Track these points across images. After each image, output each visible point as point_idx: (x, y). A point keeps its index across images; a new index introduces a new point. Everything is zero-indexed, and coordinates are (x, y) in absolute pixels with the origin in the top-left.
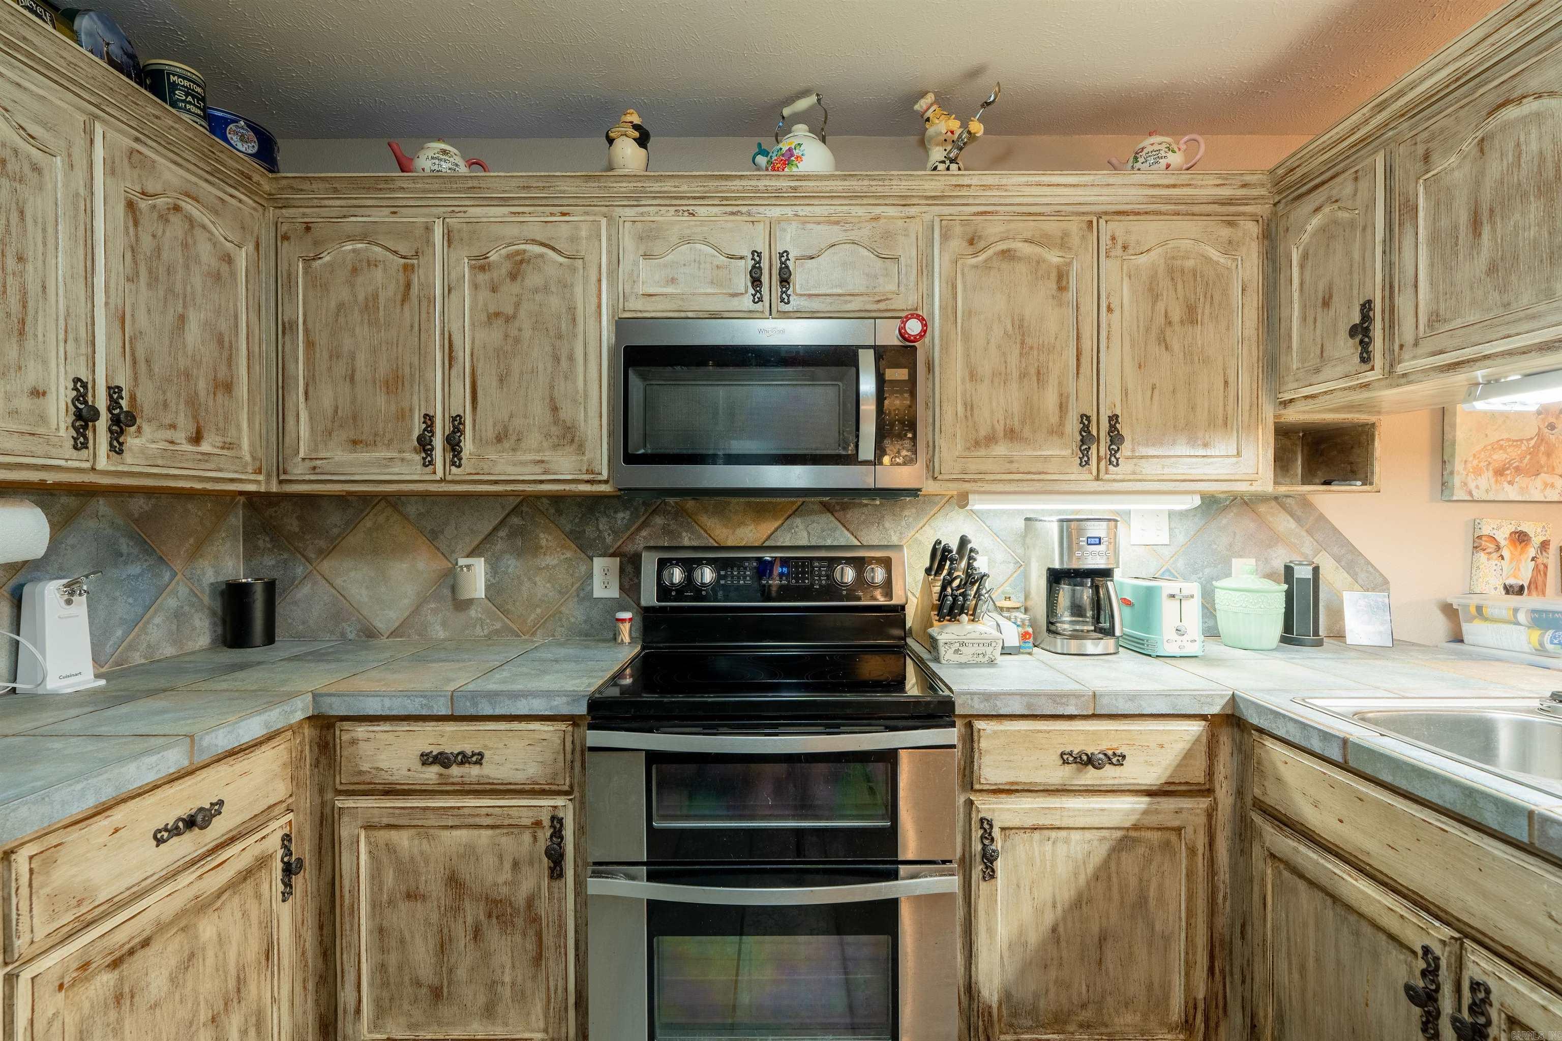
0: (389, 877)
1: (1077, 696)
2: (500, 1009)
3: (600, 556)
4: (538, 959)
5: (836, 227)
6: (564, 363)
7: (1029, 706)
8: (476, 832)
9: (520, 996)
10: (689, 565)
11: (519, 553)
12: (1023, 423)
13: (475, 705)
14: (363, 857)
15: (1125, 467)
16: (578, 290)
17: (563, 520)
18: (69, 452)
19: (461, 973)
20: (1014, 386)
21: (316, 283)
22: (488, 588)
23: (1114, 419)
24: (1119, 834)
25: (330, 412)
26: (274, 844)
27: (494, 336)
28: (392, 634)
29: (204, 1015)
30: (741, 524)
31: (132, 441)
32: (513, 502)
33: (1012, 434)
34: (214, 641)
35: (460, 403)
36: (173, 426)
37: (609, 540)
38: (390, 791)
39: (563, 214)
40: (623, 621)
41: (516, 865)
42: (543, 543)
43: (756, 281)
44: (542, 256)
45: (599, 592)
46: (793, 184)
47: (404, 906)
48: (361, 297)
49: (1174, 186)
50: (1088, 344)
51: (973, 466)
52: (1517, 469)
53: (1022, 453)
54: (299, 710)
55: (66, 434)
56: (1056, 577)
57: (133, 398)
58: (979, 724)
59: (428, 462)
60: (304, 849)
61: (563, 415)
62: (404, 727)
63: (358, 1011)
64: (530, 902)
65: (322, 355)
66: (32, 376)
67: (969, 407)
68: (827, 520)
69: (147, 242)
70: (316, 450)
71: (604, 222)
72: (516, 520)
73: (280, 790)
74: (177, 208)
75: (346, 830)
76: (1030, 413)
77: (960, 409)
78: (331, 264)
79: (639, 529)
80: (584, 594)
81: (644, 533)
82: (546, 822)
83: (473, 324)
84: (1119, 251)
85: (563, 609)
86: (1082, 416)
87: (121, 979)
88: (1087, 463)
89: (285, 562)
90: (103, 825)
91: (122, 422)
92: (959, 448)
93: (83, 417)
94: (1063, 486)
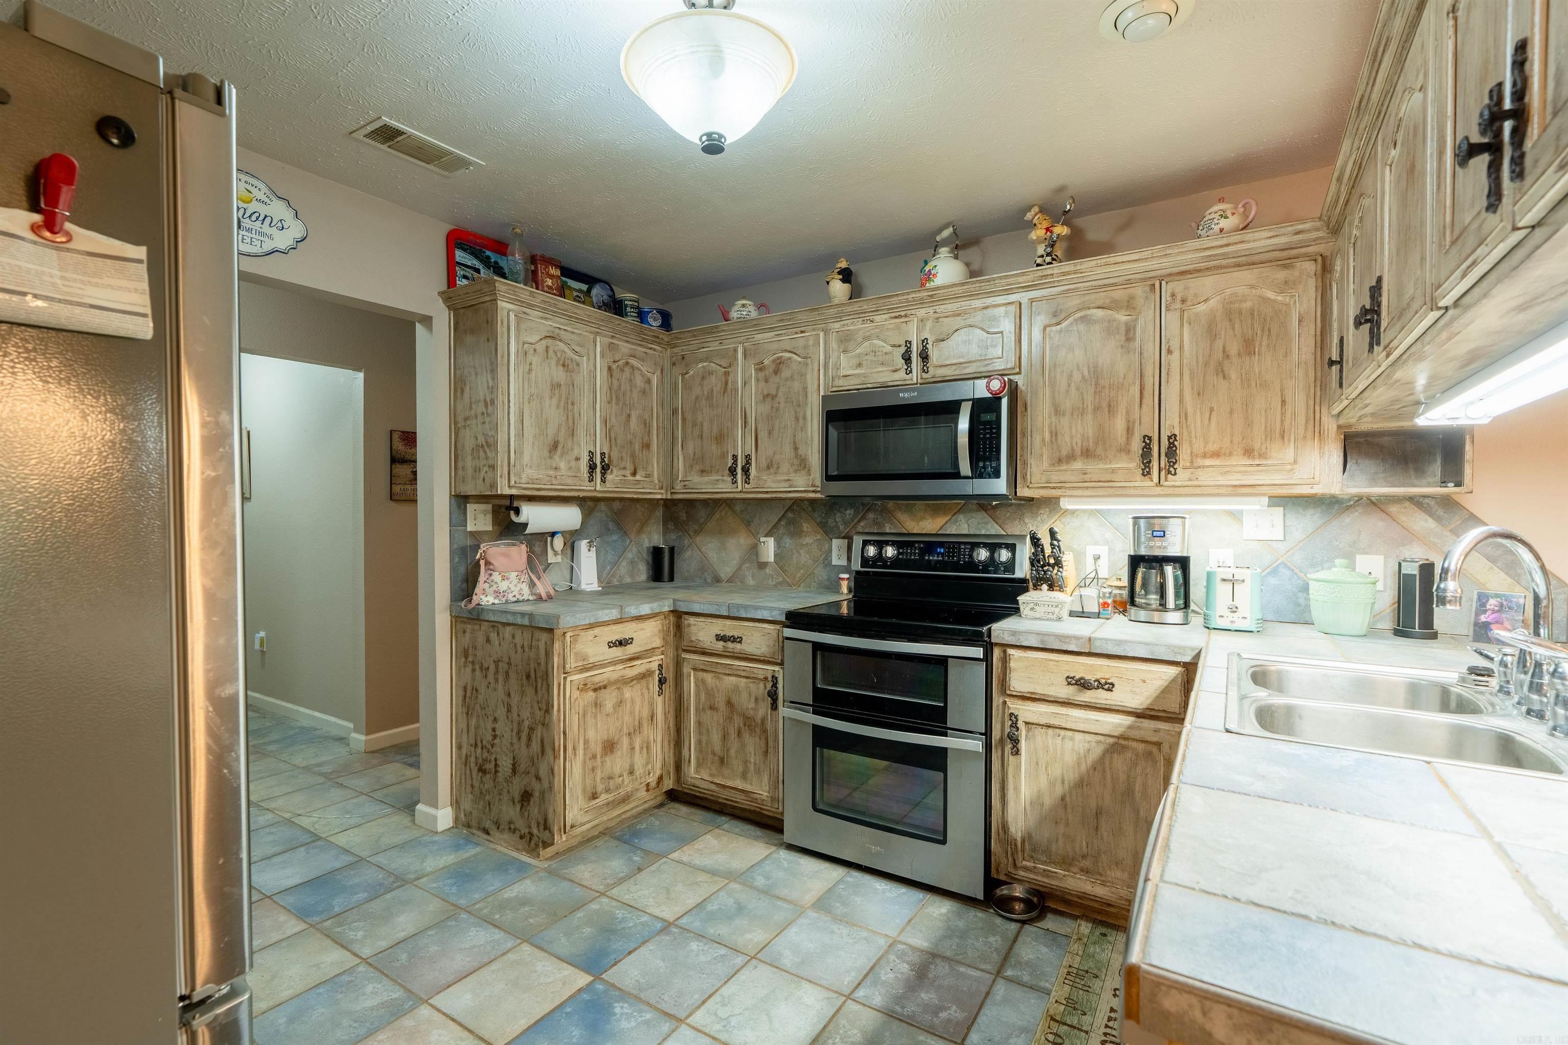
0: (703, 696)
1: (1077, 638)
2: (749, 775)
3: (838, 538)
4: (766, 753)
5: (959, 318)
6: (801, 421)
7: (1042, 642)
8: (739, 679)
9: (758, 772)
10: (880, 545)
11: (792, 535)
12: (1096, 444)
13: (738, 611)
14: (692, 685)
15: (1182, 476)
16: (809, 376)
17: (816, 514)
18: (587, 483)
19: (732, 752)
20: (1089, 418)
21: (687, 387)
22: (775, 555)
23: (1172, 438)
24: (1112, 740)
25: (692, 456)
26: (654, 666)
27: (765, 408)
28: (729, 581)
29: (625, 731)
30: (922, 518)
31: (609, 477)
32: (790, 503)
33: (1087, 454)
34: (648, 578)
35: (750, 449)
36: (625, 468)
37: (841, 527)
38: (704, 653)
39: (802, 332)
40: (843, 579)
41: (756, 699)
42: (805, 529)
43: (907, 359)
44: (790, 358)
45: (835, 561)
46: (930, 293)
47: (709, 712)
48: (706, 393)
49: (1227, 245)
50: (1151, 380)
51: (1055, 477)
53: (1095, 468)
54: (667, 606)
55: (586, 475)
56: (1136, 561)
57: (610, 457)
58: (1011, 651)
59: (734, 482)
60: (670, 675)
61: (800, 452)
62: (710, 620)
63: (689, 761)
64: (763, 720)
65: (689, 424)
66: (576, 452)
67: (1054, 434)
68: (982, 516)
69: (616, 383)
70: (686, 476)
71: (822, 334)
72: (790, 515)
73: (657, 642)
74: (627, 363)
75: (686, 669)
76: (1102, 437)
77: (1047, 436)
78: (693, 376)
79: (859, 521)
80: (827, 562)
81: (862, 524)
82: (770, 679)
83: (756, 402)
84: (1178, 305)
85: (815, 571)
86: (1144, 437)
87: (597, 698)
88: (1149, 473)
89: (680, 537)
90: (591, 633)
91: (605, 468)
92: (1046, 464)
93: (592, 468)
94: (1132, 492)
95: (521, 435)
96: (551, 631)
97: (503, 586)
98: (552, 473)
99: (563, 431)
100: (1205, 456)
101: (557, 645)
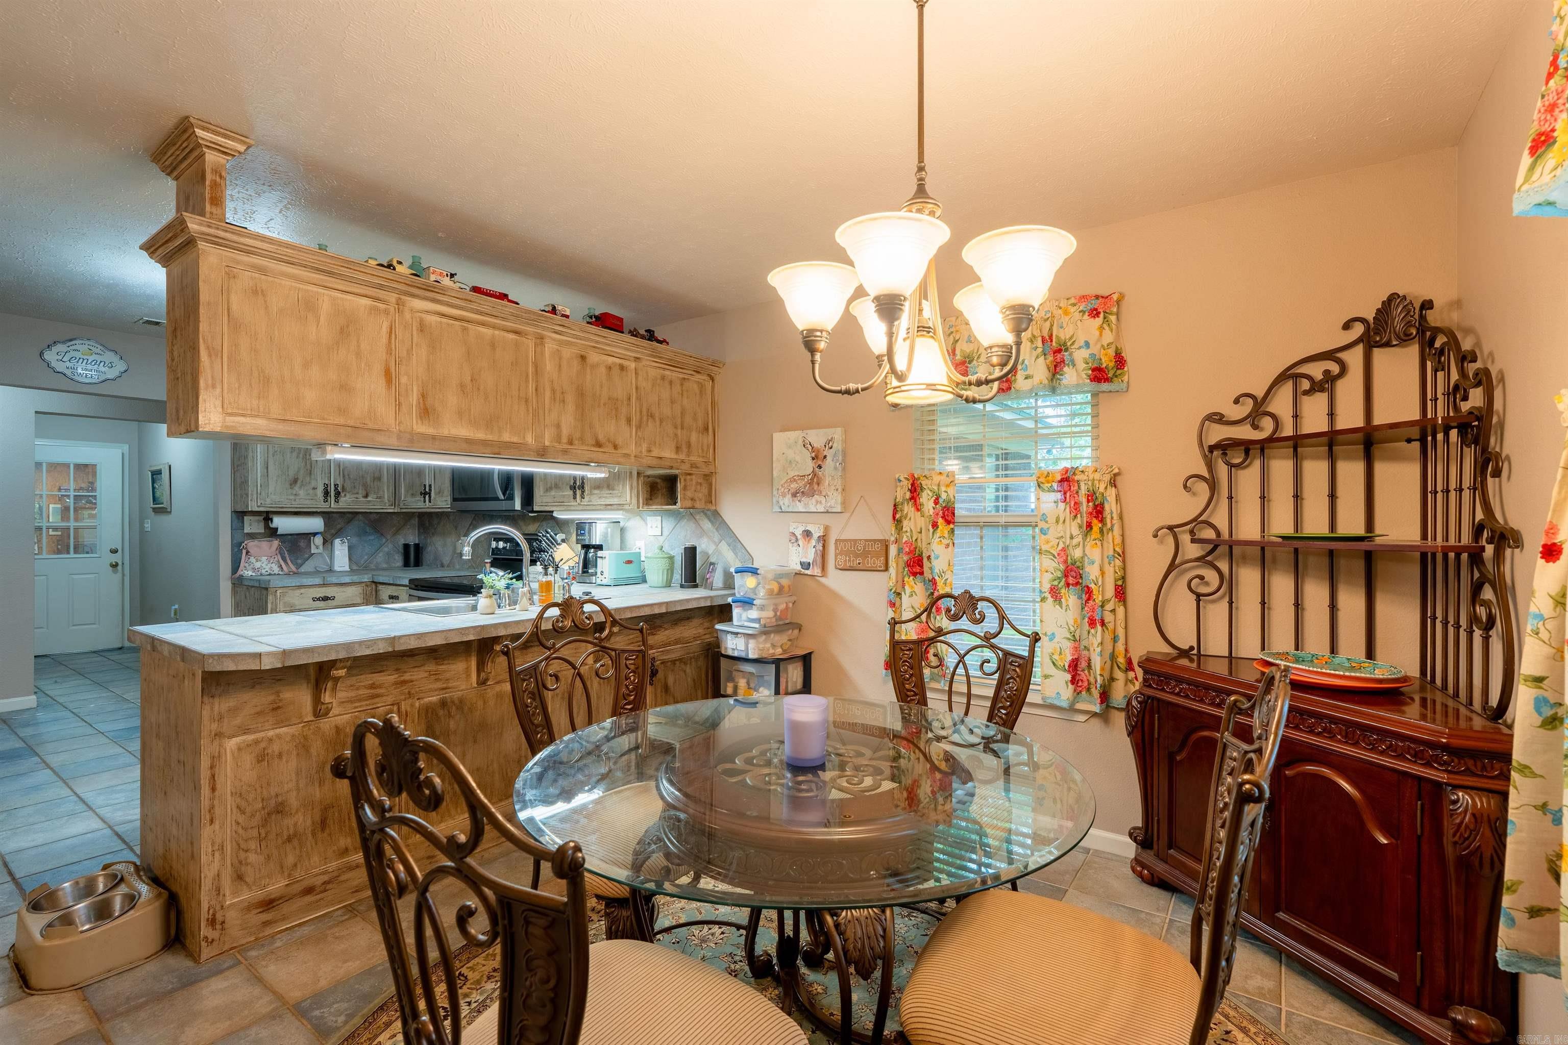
12: (559, 480)
15: (588, 500)
18: (323, 503)
23: (583, 477)
28: (447, 566)
31: (342, 499)
33: (556, 486)
34: (399, 563)
36: (357, 493)
51: (544, 500)
52: (803, 492)
53: (558, 494)
54: (366, 578)
55: (322, 499)
57: (343, 487)
59: (425, 502)
66: (313, 484)
72: (475, 522)
86: (574, 477)
88: (576, 497)
90: (298, 592)
91: (338, 494)
92: (542, 493)
93: (326, 493)
94: (573, 508)
95: (267, 474)
96: (267, 589)
97: (258, 565)
98: (292, 497)
99: (302, 472)
100: (595, 488)
101: (270, 598)
